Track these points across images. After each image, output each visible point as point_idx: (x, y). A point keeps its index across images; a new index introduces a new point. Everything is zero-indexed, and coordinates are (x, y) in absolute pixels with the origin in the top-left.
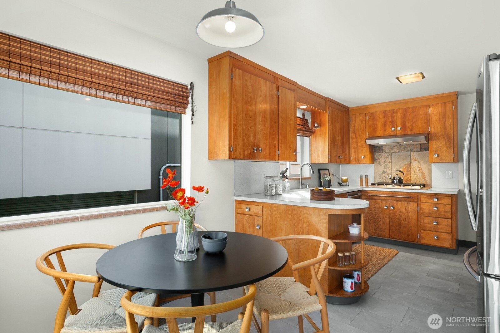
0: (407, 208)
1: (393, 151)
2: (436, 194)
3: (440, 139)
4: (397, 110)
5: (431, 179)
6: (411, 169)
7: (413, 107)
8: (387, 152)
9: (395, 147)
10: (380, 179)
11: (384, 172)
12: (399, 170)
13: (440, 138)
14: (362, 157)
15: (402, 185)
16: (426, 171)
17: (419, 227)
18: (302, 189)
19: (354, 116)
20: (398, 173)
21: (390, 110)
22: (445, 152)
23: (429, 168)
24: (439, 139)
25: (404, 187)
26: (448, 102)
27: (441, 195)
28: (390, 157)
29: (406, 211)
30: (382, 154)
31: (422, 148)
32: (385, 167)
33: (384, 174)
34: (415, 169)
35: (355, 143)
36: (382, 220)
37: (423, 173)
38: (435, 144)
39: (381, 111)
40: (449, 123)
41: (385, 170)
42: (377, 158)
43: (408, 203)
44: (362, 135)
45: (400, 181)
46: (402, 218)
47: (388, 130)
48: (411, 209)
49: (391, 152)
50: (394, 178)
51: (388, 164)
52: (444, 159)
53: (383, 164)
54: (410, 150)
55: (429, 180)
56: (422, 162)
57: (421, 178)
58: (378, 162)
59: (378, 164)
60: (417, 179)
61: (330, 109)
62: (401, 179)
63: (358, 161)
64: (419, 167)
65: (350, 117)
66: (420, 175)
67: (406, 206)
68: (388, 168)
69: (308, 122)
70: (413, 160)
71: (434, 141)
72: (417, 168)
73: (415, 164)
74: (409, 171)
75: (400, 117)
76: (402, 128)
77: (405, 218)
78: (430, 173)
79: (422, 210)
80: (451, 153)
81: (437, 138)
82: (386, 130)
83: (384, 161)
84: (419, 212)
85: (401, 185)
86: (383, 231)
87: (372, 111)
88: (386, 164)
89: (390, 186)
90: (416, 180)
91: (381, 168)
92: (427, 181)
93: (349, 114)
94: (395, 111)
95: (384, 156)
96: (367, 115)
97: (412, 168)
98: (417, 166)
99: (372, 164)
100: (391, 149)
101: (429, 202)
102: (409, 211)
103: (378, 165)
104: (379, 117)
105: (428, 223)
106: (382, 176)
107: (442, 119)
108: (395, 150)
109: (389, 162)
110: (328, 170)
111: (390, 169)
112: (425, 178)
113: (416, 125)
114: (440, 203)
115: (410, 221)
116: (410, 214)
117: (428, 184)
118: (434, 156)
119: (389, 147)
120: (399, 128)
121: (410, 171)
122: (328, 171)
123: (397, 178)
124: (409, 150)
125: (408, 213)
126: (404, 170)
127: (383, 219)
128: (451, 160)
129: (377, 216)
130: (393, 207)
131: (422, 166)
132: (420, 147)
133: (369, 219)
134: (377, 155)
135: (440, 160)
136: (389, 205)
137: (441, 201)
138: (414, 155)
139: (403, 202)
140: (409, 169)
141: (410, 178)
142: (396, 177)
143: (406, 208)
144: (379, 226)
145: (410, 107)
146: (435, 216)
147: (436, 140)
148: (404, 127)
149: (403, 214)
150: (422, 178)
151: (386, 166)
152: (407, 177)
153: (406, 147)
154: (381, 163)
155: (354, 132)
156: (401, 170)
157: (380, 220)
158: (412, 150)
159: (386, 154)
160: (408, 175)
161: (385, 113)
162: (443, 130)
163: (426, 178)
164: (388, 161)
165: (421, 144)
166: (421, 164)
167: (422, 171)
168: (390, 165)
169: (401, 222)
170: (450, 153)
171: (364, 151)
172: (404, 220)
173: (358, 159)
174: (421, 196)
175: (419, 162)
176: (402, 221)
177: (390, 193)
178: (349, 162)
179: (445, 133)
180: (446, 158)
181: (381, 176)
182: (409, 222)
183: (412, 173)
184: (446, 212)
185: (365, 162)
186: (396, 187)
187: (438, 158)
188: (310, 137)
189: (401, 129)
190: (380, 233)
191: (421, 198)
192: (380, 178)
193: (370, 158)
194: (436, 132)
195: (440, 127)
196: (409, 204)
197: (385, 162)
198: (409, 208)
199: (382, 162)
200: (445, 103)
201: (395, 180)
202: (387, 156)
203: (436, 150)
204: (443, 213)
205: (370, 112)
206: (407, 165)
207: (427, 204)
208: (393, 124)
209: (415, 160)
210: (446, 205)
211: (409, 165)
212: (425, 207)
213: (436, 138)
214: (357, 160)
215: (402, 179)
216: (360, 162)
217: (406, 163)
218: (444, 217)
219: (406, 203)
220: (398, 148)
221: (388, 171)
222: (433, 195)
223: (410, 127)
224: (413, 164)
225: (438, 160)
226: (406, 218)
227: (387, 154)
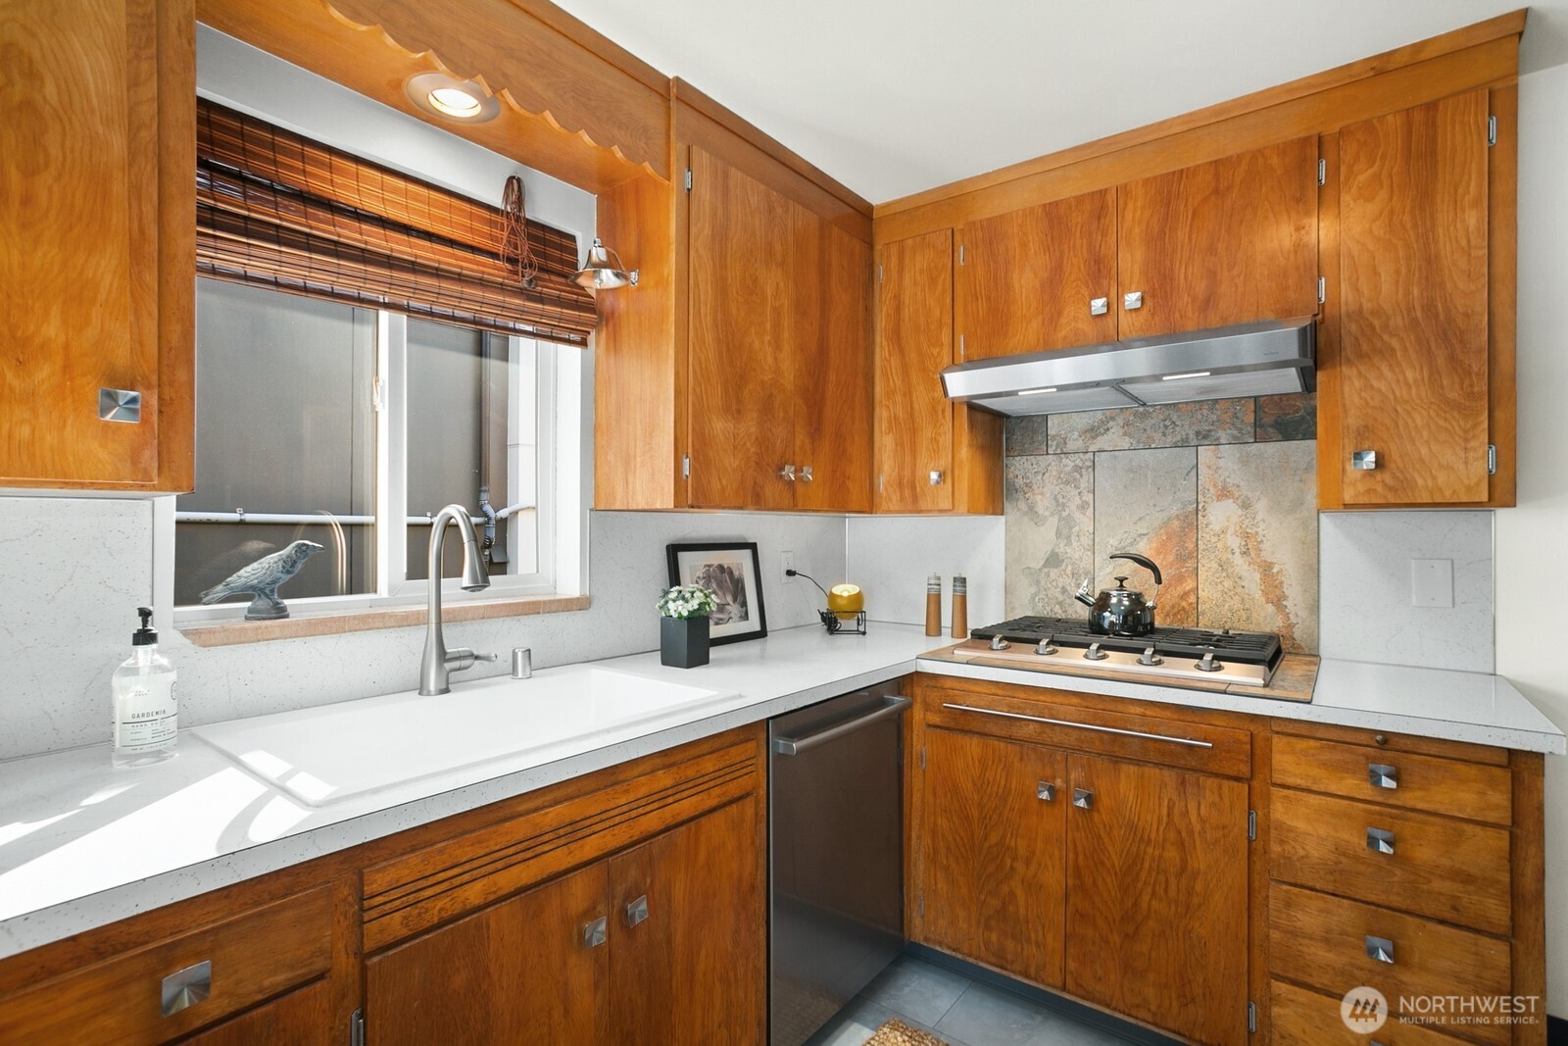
0: (1176, 811)
1: (1102, 442)
2: (1386, 741)
3: (1393, 350)
4: (1123, 191)
5: (1315, 608)
6: (1201, 547)
7: (1216, 162)
8: (1071, 446)
9: (1113, 419)
10: (1033, 598)
11: (1053, 560)
12: (1133, 551)
13: (1395, 343)
14: (934, 476)
15: (1149, 652)
16: (1286, 561)
17: (1256, 951)
18: (446, 691)
19: (894, 250)
20: (1128, 567)
21: (1080, 200)
22: (1425, 434)
23: (1303, 543)
24: (1386, 353)
25: (1159, 663)
26: (1454, 95)
27: (1424, 748)
28: (1085, 477)
29: (1172, 836)
30: (1043, 461)
31: (1266, 420)
32: (1059, 534)
33: (1054, 573)
34: (1220, 545)
35: (899, 398)
36: (1020, 866)
37: (1266, 568)
38: (1357, 384)
39: (1032, 209)
40: (1464, 243)
41: (1061, 549)
42: (1019, 482)
43: (1183, 783)
44: (935, 352)
45: (1138, 619)
46: (1143, 876)
47: (1069, 311)
48: (1202, 821)
49: (1092, 448)
50: (1105, 597)
51: (1078, 516)
52: (1420, 482)
53: (1052, 514)
54: (1198, 433)
55: (1303, 614)
56: (1261, 507)
57: (1258, 595)
58: (1023, 506)
59: (1026, 514)
60: (1236, 603)
61: (702, 157)
62: (1144, 608)
63: (913, 500)
64: (1247, 536)
65: (877, 259)
66: (1253, 581)
67: (1175, 798)
68: (1073, 538)
69: (575, 252)
70: (1212, 490)
71: (1349, 362)
72: (1234, 542)
73: (1220, 516)
74: (1189, 557)
75: (1137, 230)
76: (1154, 296)
77: (1162, 877)
78: (1313, 571)
79: (1282, 842)
80: (1473, 444)
81: (1372, 349)
82: (1060, 314)
83: (1056, 499)
84: (1258, 846)
85: (1141, 651)
86: (1029, 941)
87: (987, 210)
88: (1064, 514)
89: (1074, 658)
90: (1230, 610)
91: (1042, 539)
92: (1293, 619)
93: (871, 245)
94: (1111, 197)
95: (1054, 470)
96: (958, 236)
97: (1206, 537)
98: (1231, 531)
99: (994, 513)
100: (1093, 432)
101: (1333, 788)
102: (1191, 832)
103: (1026, 519)
104: (1024, 245)
105: (1326, 941)
106: (1043, 583)
107: (1407, 218)
108: (1114, 438)
109: (1083, 507)
110: (753, 547)
111: (1086, 541)
112: (1279, 602)
113: (1236, 271)
114: (1420, 806)
115: (1195, 901)
116: (1200, 860)
117: (1297, 633)
118: (1350, 467)
119: (1082, 421)
120: (1132, 299)
121: (1194, 554)
122: (748, 553)
123: (1120, 601)
124: (1192, 436)
125: (1181, 845)
126: (1159, 553)
127: (1028, 862)
128: (1469, 489)
129: (994, 839)
130: (1089, 799)
131: (1262, 526)
132: (1251, 418)
133: (948, 848)
134: (1019, 467)
135: (1391, 489)
136: (1067, 781)
137: (1418, 794)
138: (1222, 461)
139: (1151, 772)
140: (1191, 546)
141: (1192, 599)
142: (1114, 593)
143: (1170, 809)
144: (1004, 903)
145: (1198, 166)
146: (1373, 898)
147: (1361, 356)
148: (1158, 292)
149: (1150, 850)
150: (1263, 599)
151: (1065, 532)
152: (1180, 590)
153: (1175, 418)
154: (1040, 509)
155: (896, 336)
156: (1144, 549)
157: (1012, 868)
158: (1205, 437)
159: (1065, 461)
160: (1180, 579)
161: (1054, 216)
162: (1416, 292)
163: (1285, 598)
164: (1077, 501)
165: (1256, 398)
166: (1259, 517)
167: (1267, 555)
168: (1084, 522)
169: (1135, 904)
170: (1466, 440)
171: (946, 440)
172: (1160, 891)
173: (913, 487)
174: (1276, 739)
175: (1246, 505)
176: (1146, 898)
177: (1075, 700)
178: (869, 505)
179: (1429, 308)
180: (1434, 478)
181: (1038, 581)
182: (1188, 907)
183: (1207, 568)
184: (1467, 879)
185: (947, 505)
186: (1116, 661)
187: (1379, 477)
188: (583, 343)
189: (1143, 299)
190: (1010, 945)
191: (1277, 758)
192: (1033, 590)
193: (980, 484)
194: (1367, 306)
195: (1398, 272)
196: (1189, 790)
197: (1060, 505)
198: (1194, 819)
199: (1043, 503)
200: (1431, 107)
201: (1107, 614)
202: (1069, 468)
203: (1366, 427)
204: (1437, 885)
205: (974, 223)
206: (1176, 523)
207: (1313, 799)
208: (1101, 275)
209: (1224, 493)
210: (1469, 829)
211: (1192, 520)
212: (1301, 825)
213: (1365, 347)
214: (907, 492)
215: (1150, 604)
216: (923, 505)
217: (1174, 510)
218: (1449, 915)
219: (1170, 777)
220: (1127, 424)
221: (1075, 552)
222: (1363, 738)
223: (1201, 288)
224: (1212, 518)
225: (1380, 488)
226: (1172, 880)
227: (1069, 463)
